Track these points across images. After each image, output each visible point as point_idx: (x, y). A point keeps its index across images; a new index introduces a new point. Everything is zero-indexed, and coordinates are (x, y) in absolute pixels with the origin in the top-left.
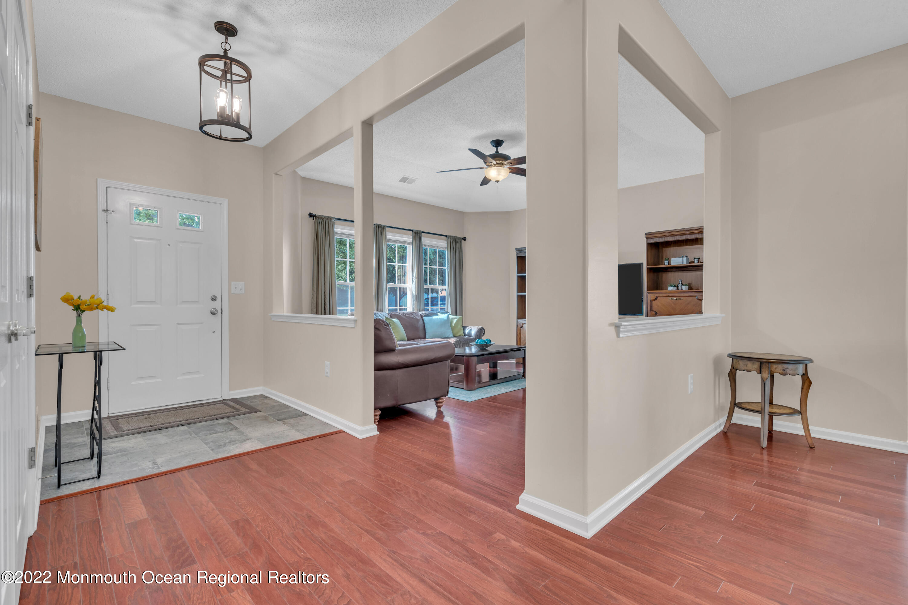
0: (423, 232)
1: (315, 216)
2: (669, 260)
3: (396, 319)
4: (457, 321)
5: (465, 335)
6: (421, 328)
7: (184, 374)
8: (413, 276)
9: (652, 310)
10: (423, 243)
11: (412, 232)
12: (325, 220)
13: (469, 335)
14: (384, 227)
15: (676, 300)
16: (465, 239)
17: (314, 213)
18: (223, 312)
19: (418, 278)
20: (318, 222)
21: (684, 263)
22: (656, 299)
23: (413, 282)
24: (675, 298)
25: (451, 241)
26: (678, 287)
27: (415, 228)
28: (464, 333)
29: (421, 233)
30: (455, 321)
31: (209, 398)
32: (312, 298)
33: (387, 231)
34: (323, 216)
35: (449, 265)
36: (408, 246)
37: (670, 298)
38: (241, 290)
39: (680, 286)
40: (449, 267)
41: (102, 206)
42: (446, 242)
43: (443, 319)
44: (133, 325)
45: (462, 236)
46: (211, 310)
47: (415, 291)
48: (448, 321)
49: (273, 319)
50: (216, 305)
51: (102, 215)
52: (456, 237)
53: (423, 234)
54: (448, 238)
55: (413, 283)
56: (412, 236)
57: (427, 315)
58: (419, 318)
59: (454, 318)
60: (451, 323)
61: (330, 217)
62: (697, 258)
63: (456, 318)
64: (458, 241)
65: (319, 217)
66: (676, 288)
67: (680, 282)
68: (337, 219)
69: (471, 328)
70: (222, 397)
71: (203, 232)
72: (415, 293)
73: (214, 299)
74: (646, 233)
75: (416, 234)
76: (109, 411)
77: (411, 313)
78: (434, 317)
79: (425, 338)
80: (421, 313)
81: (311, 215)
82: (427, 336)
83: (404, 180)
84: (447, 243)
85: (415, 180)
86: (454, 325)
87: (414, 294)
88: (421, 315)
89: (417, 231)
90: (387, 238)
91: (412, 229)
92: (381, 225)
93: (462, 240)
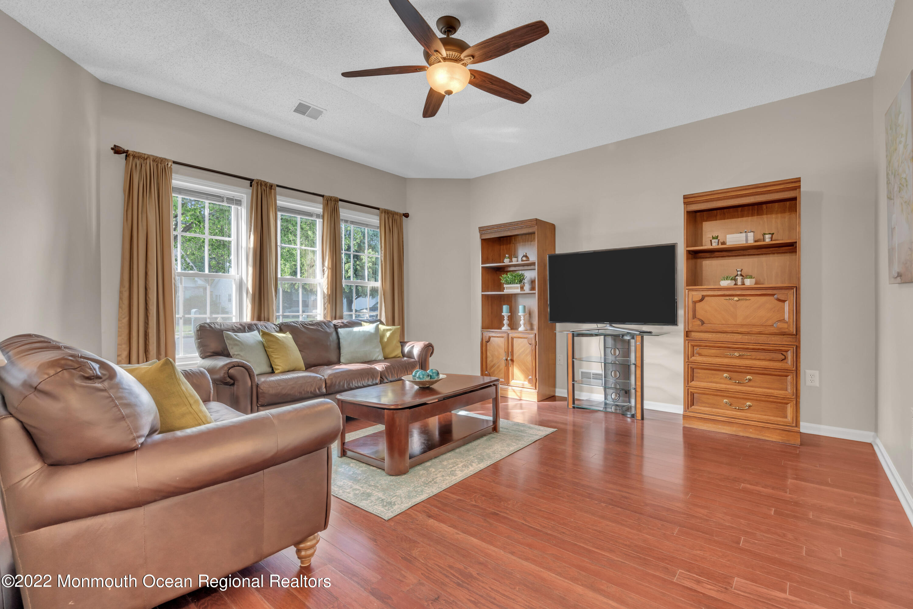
0: (341, 200)
1: (126, 152)
2: (718, 239)
3: (288, 333)
4: (392, 335)
5: (404, 355)
6: (334, 345)
8: (323, 265)
9: (695, 317)
10: (341, 218)
11: (320, 197)
12: (148, 162)
13: (410, 355)
14: (272, 186)
15: (737, 301)
16: (406, 215)
17: (125, 148)
19: (332, 269)
20: (134, 165)
21: (749, 242)
22: (702, 300)
23: (323, 275)
24: (736, 298)
25: (386, 216)
26: (735, 280)
27: (327, 194)
28: (402, 352)
29: (336, 200)
30: (388, 334)
32: (121, 299)
33: (277, 193)
34: (145, 154)
35: (383, 252)
36: (318, 220)
37: (728, 298)
39: (739, 279)
40: (383, 255)
42: (378, 218)
43: (368, 332)
45: (402, 211)
47: (328, 288)
48: (378, 335)
52: (394, 212)
53: (340, 202)
54: (382, 213)
55: (323, 277)
56: (322, 205)
57: (345, 326)
58: (332, 330)
59: (388, 330)
60: (382, 337)
61: (160, 158)
62: (770, 234)
63: (390, 330)
64: (396, 217)
65: (137, 155)
66: (733, 282)
67: (739, 273)
68: (175, 163)
69: (412, 345)
72: (328, 292)
74: (684, 196)
75: (329, 201)
77: (319, 324)
78: (356, 329)
79: (339, 362)
80: (335, 322)
81: (117, 150)
82: (342, 360)
83: (302, 109)
84: (380, 220)
85: (322, 112)
86: (386, 341)
87: (326, 293)
88: (334, 325)
89: (331, 197)
90: (278, 205)
91: (322, 194)
92: (264, 182)
93: (402, 217)
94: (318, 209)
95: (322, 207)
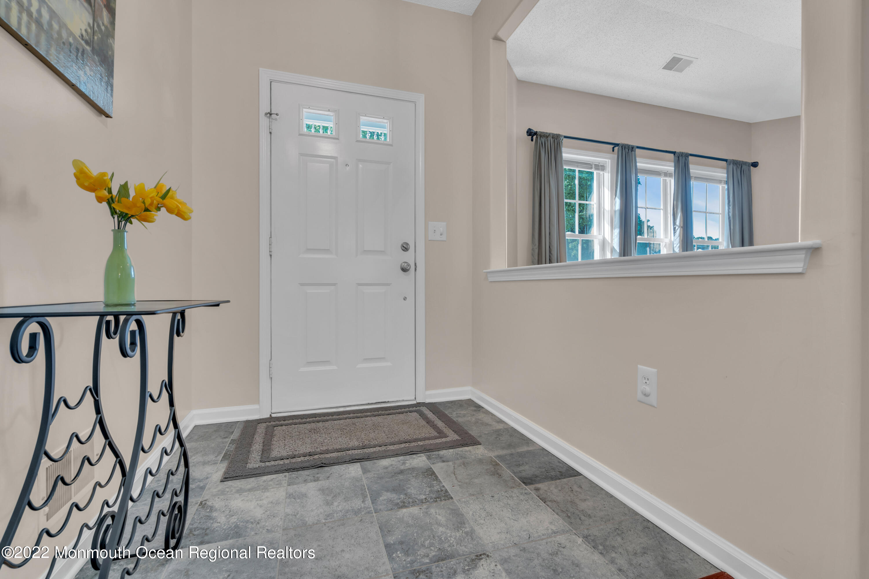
0: (691, 155)
1: (536, 133)
7: (366, 360)
8: (674, 224)
10: (691, 175)
11: (673, 155)
12: (549, 139)
14: (633, 148)
16: (755, 165)
17: (535, 130)
18: (417, 269)
20: (540, 144)
23: (675, 233)
25: (734, 168)
27: (678, 150)
29: (687, 155)
31: (398, 399)
33: (637, 155)
34: (547, 133)
36: (669, 179)
38: (441, 235)
41: (264, 108)
42: (725, 171)
44: (302, 285)
45: (751, 160)
46: (402, 264)
49: (491, 279)
50: (408, 257)
51: (264, 121)
52: (742, 161)
53: (690, 157)
54: (729, 164)
55: (674, 236)
56: (673, 163)
61: (556, 134)
64: (744, 167)
65: (542, 135)
68: (565, 137)
70: (415, 398)
71: (391, 145)
73: (405, 248)
75: (680, 157)
76: (272, 410)
81: (531, 133)
83: (672, 63)
84: (728, 173)
85: (692, 62)
89: (683, 153)
90: (638, 167)
91: (674, 150)
92: (627, 145)
93: (750, 167)
94: (670, 168)
95: (673, 165)
